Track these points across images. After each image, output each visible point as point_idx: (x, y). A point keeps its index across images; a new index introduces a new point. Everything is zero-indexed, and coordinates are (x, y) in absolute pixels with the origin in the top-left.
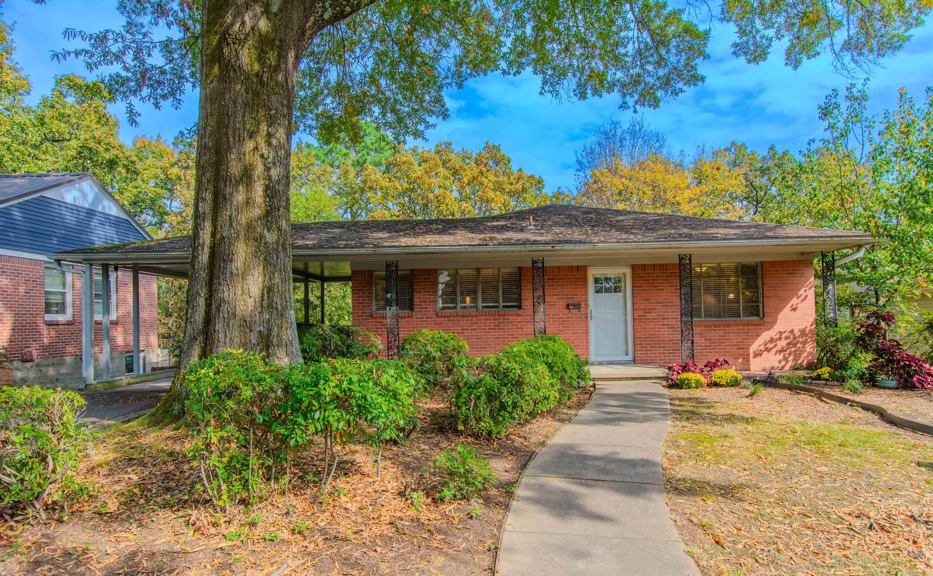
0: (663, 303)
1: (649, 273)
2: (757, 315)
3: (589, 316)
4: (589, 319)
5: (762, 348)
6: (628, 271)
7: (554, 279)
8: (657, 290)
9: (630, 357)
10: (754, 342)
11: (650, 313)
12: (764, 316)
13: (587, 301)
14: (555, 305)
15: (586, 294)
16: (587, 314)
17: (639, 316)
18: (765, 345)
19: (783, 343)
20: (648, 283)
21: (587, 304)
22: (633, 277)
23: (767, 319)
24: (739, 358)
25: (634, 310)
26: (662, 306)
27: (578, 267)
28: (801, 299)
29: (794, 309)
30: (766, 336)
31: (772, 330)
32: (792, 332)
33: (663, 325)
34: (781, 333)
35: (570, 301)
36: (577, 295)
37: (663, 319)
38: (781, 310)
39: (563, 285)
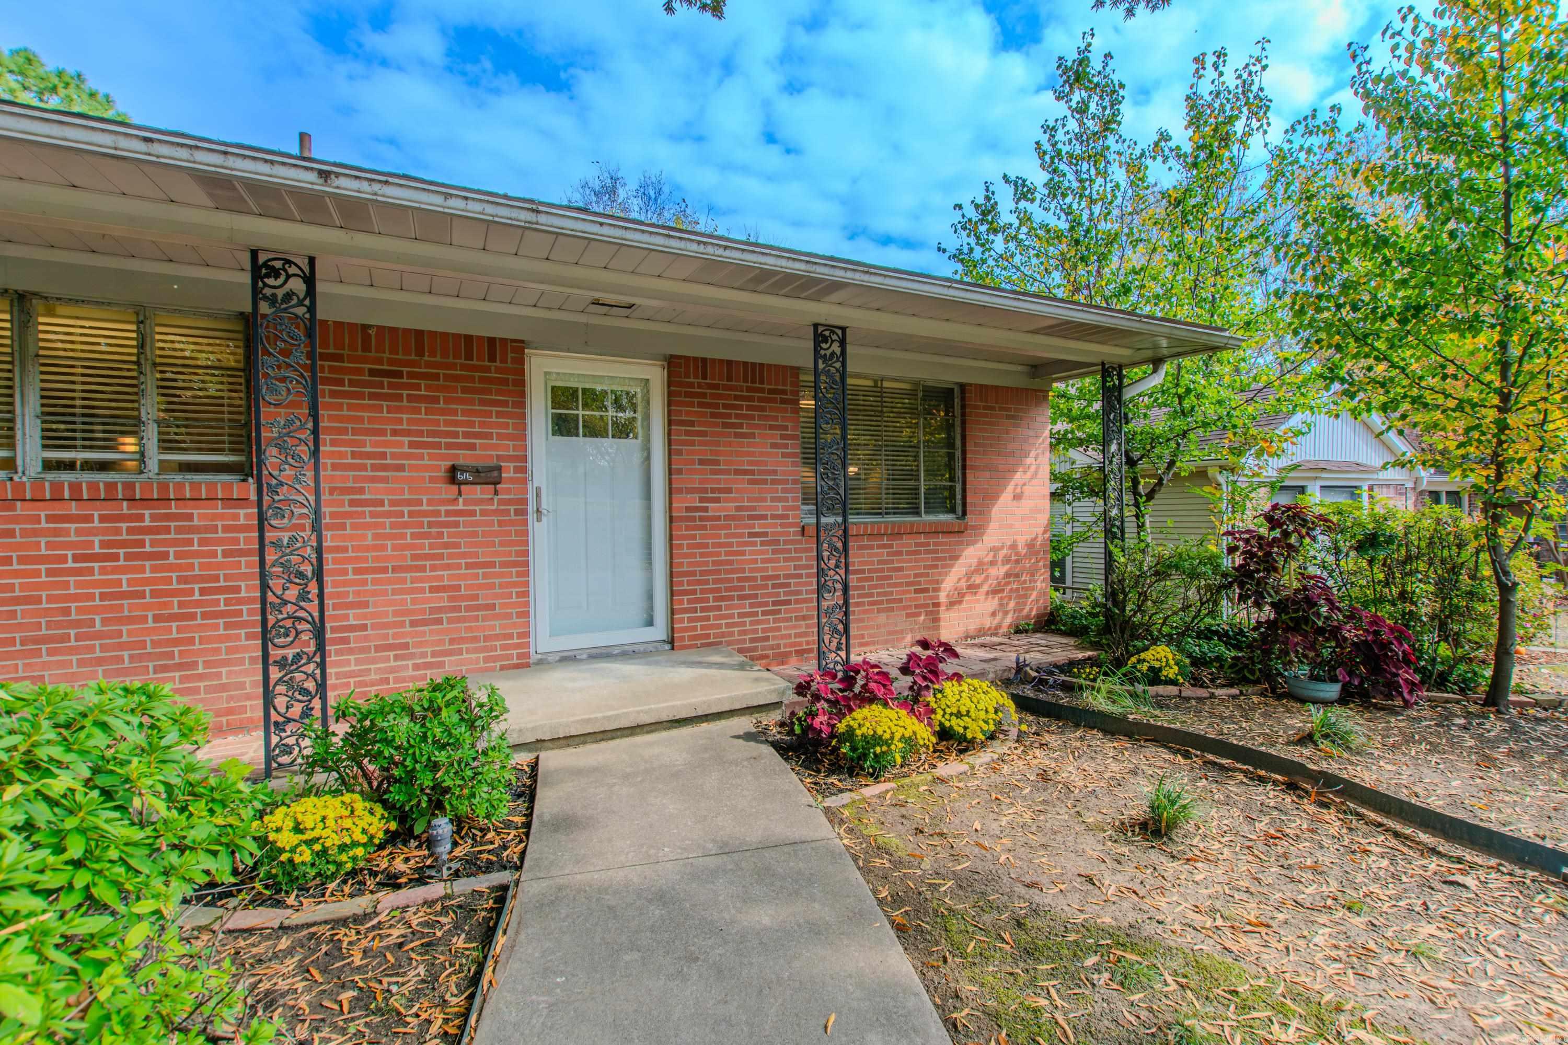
0: (752, 472)
1: (716, 387)
2: (952, 510)
3: (531, 508)
4: (531, 517)
5: (963, 584)
6: (656, 375)
7: (399, 375)
8: (737, 435)
9: (659, 632)
10: (946, 574)
11: (717, 500)
12: (964, 513)
13: (524, 459)
14: (400, 468)
15: (521, 435)
16: (525, 501)
17: (688, 509)
18: (969, 579)
19: (1000, 571)
20: (713, 415)
21: (524, 470)
22: (670, 394)
23: (971, 519)
24: (919, 614)
25: (671, 491)
26: (751, 482)
27: (492, 341)
28: (1029, 474)
29: (1017, 497)
30: (971, 555)
31: (979, 545)
32: (1013, 546)
33: (751, 535)
34: (994, 549)
35: (463, 458)
36: (489, 436)
37: (751, 517)
38: (996, 498)
39: (436, 400)
